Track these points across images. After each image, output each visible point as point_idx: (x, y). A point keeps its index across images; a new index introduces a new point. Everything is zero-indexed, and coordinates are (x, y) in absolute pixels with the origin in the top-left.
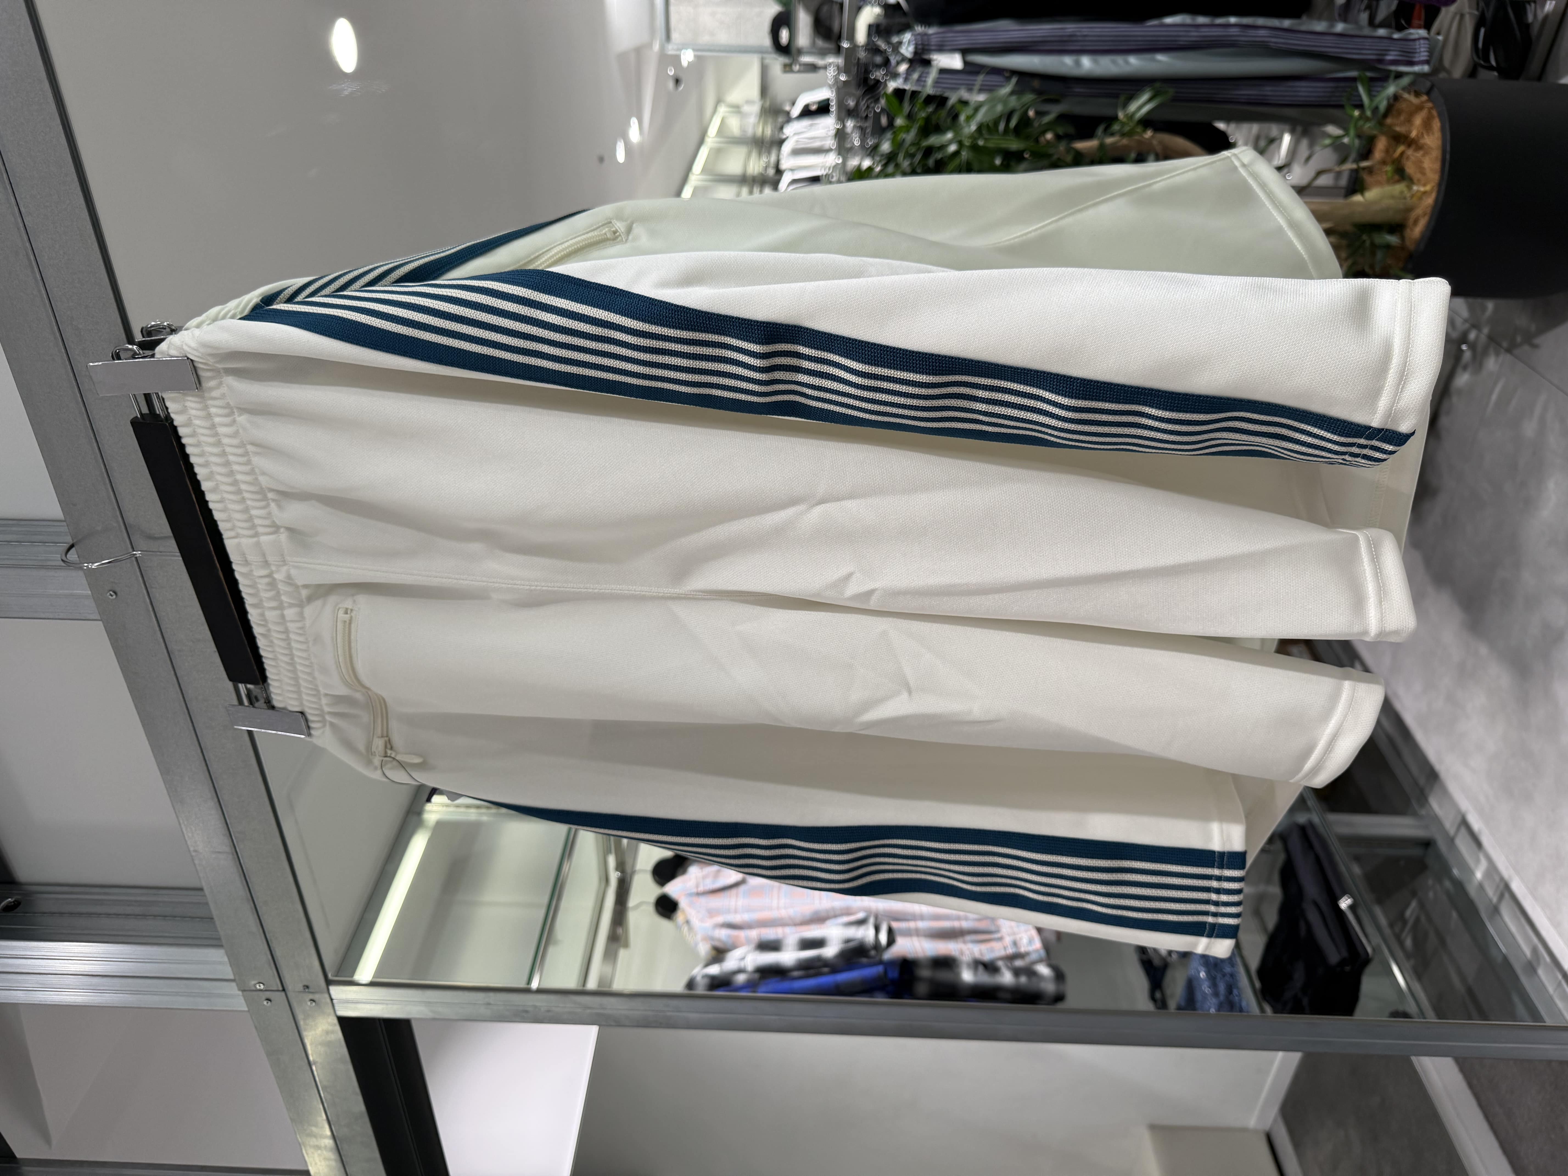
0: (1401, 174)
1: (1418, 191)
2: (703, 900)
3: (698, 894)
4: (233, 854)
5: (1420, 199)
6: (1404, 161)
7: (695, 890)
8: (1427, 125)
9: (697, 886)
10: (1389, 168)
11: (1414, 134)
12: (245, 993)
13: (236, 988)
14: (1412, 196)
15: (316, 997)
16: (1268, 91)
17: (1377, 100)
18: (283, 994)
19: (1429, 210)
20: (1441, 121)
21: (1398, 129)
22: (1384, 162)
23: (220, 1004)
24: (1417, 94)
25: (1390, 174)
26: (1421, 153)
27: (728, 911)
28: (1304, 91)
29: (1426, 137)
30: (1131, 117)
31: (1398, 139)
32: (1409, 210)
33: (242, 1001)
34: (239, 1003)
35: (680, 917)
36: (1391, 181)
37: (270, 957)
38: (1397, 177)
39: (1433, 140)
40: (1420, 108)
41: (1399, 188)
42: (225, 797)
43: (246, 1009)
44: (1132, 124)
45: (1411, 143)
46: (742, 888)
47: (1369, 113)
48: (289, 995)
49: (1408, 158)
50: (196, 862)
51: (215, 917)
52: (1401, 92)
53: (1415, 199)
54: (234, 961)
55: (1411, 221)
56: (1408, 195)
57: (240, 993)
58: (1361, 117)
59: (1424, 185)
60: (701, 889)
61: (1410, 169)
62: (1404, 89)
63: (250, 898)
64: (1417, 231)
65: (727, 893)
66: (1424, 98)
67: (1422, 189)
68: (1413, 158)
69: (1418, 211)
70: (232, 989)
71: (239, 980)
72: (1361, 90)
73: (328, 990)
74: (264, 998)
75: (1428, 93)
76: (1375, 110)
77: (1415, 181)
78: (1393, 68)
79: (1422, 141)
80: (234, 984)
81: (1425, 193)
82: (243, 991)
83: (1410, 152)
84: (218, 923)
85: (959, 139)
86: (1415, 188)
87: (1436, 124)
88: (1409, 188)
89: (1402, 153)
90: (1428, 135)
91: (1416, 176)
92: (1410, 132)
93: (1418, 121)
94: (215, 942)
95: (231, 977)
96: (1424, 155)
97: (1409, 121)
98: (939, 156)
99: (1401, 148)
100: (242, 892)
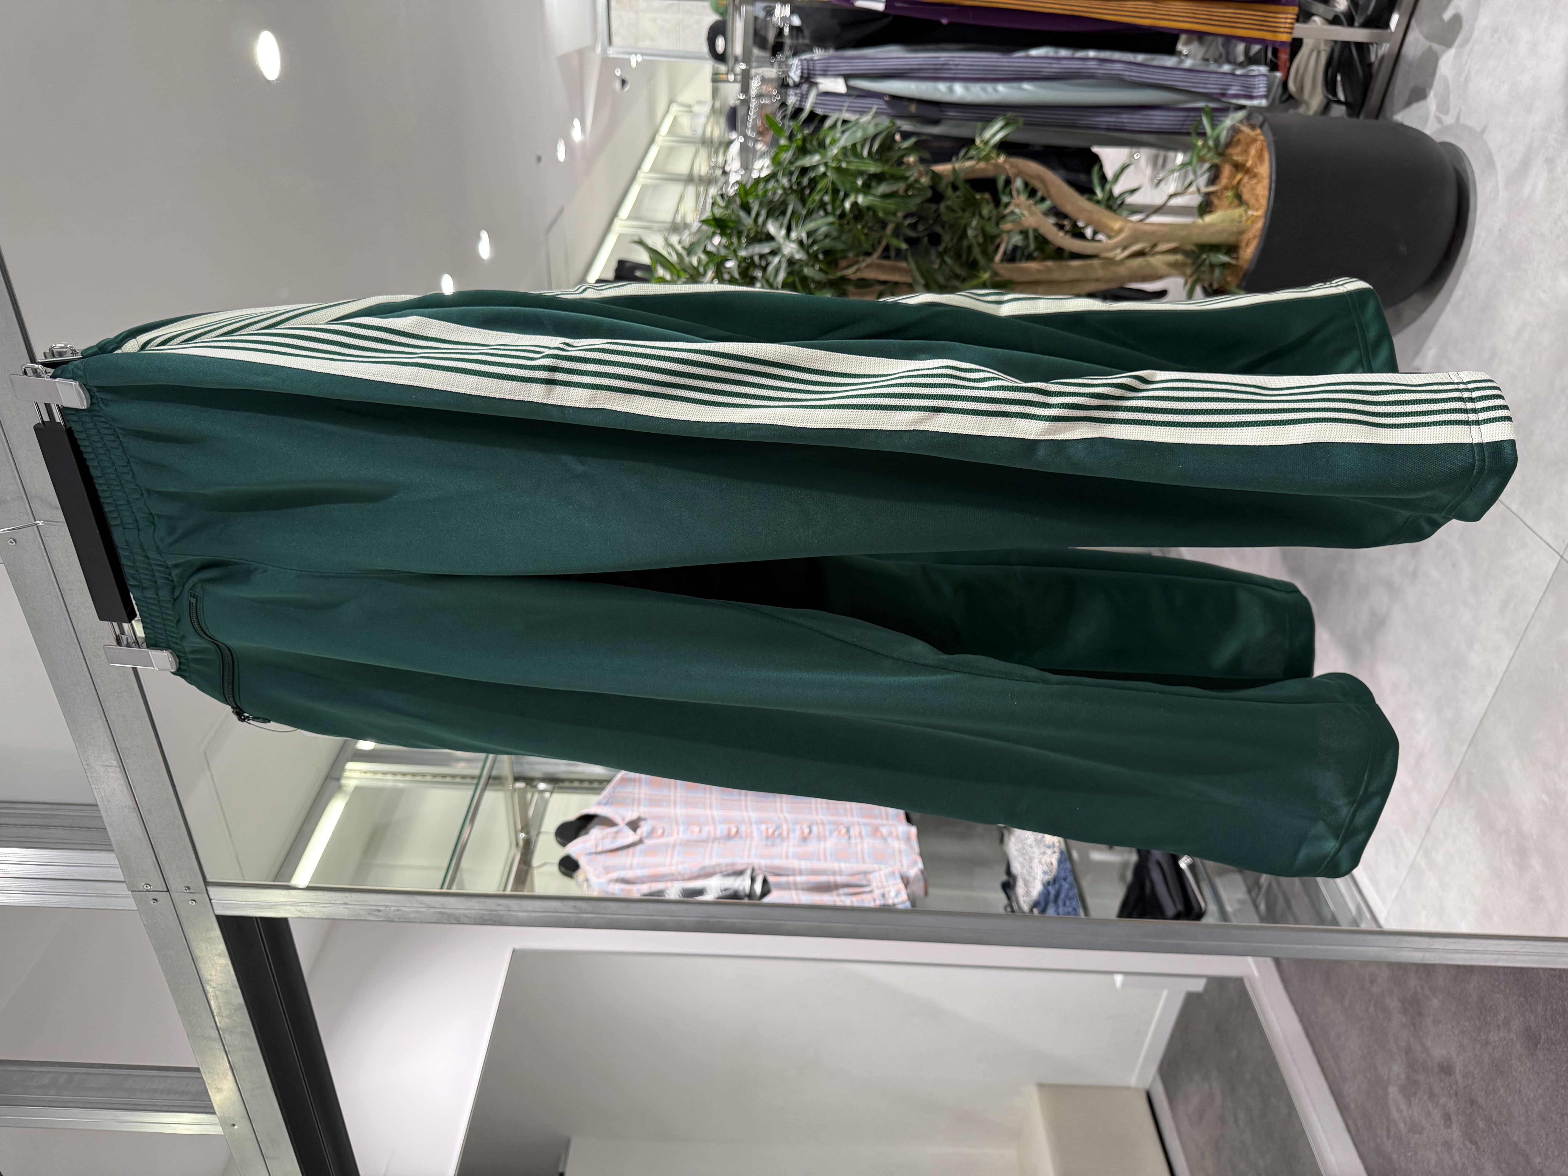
0: (1239, 198)
1: (1252, 216)
2: (601, 858)
3: (597, 853)
4: (120, 768)
5: (1253, 222)
6: (1241, 187)
7: (593, 850)
8: (1260, 156)
9: (597, 846)
10: (1230, 194)
11: (1249, 164)
12: (134, 893)
13: (126, 889)
14: (1248, 219)
15: (195, 897)
16: (1125, 118)
17: (1217, 132)
18: (168, 893)
19: (1258, 233)
20: (1270, 154)
21: (1236, 158)
22: (1226, 188)
23: (113, 904)
24: (1253, 127)
25: (1230, 199)
26: (1254, 181)
27: (624, 868)
28: (1158, 119)
29: (1259, 166)
30: (986, 143)
31: (1238, 167)
32: (1241, 233)
33: (132, 900)
34: (130, 904)
35: (580, 875)
36: (1230, 206)
37: (155, 860)
38: (1236, 202)
39: (1265, 169)
40: (1254, 140)
41: (1238, 211)
42: (112, 717)
43: (137, 909)
44: (987, 149)
45: (1247, 171)
46: (639, 848)
47: (1211, 143)
48: (174, 894)
49: (1244, 186)
50: (88, 775)
51: (107, 826)
52: (1238, 125)
53: (1249, 222)
54: (124, 864)
55: (1243, 244)
56: (1244, 219)
57: (130, 893)
58: (1204, 146)
59: (1257, 210)
60: (599, 849)
61: (1246, 196)
62: (1241, 122)
63: (136, 806)
64: (1248, 252)
65: (624, 852)
66: (1258, 131)
67: (1256, 213)
68: (1248, 186)
69: (1250, 235)
70: (123, 889)
71: (129, 883)
72: (1205, 121)
73: (207, 890)
74: (151, 898)
75: (1261, 127)
76: (1217, 140)
77: (1251, 206)
78: (1234, 101)
79: (1256, 170)
80: (124, 885)
81: (1258, 217)
82: (132, 891)
83: (1246, 179)
84: (109, 829)
85: (825, 161)
86: (1250, 212)
87: (1266, 156)
88: (1246, 211)
89: (1240, 180)
90: (1261, 165)
91: (1252, 201)
92: (1247, 161)
93: (1253, 151)
94: (108, 848)
95: (123, 880)
96: (1256, 184)
97: (1246, 151)
98: (812, 175)
99: (1239, 176)
100: (130, 802)
